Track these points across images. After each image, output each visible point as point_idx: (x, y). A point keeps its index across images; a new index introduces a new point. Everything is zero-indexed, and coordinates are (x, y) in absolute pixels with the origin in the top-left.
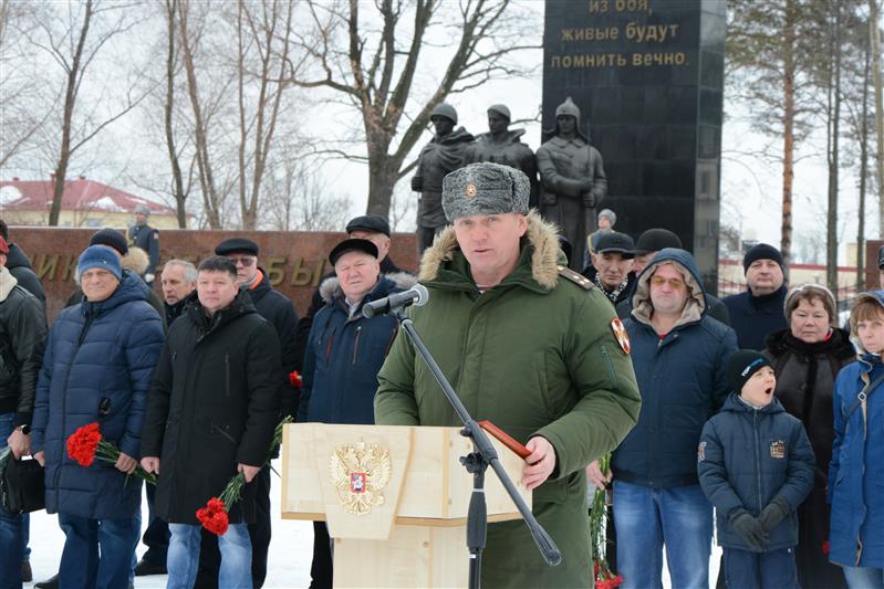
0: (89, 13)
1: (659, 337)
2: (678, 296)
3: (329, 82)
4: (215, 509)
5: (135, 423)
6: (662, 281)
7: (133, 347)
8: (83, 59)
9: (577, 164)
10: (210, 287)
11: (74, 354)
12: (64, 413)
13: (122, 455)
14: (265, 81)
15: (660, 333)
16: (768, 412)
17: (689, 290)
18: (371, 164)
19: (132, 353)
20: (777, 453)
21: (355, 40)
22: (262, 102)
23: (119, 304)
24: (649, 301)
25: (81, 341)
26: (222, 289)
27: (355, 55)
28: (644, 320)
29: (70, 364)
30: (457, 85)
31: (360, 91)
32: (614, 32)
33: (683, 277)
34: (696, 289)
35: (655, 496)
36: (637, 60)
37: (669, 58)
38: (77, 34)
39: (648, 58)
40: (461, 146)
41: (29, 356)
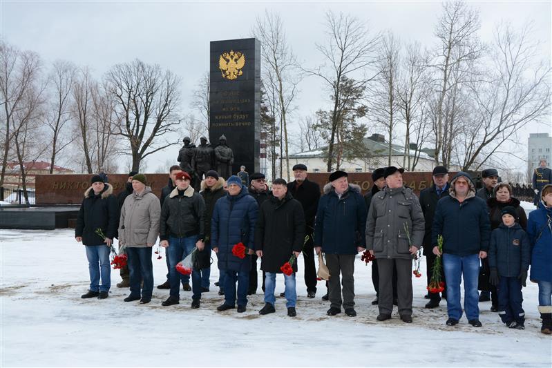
0: (60, 114)
1: (460, 203)
2: (466, 188)
3: (121, 133)
4: (288, 267)
5: (252, 238)
6: (460, 182)
7: (250, 211)
8: (59, 127)
9: (226, 153)
10: (276, 190)
11: (230, 214)
12: (228, 235)
13: (250, 250)
14: (104, 133)
15: (460, 201)
16: (513, 228)
17: (469, 186)
18: (133, 156)
19: (250, 213)
20: (515, 243)
21: (128, 122)
22: (103, 140)
23: (242, 197)
24: (454, 190)
25: (231, 209)
26: (280, 190)
27: (128, 126)
28: (453, 197)
29: (229, 218)
30: (157, 134)
31: (130, 136)
32: (230, 116)
33: (467, 181)
34: (473, 186)
35: (461, 259)
36: (237, 124)
37: (246, 124)
38: (56, 120)
39: (240, 124)
40: (192, 148)
41: (202, 215)
